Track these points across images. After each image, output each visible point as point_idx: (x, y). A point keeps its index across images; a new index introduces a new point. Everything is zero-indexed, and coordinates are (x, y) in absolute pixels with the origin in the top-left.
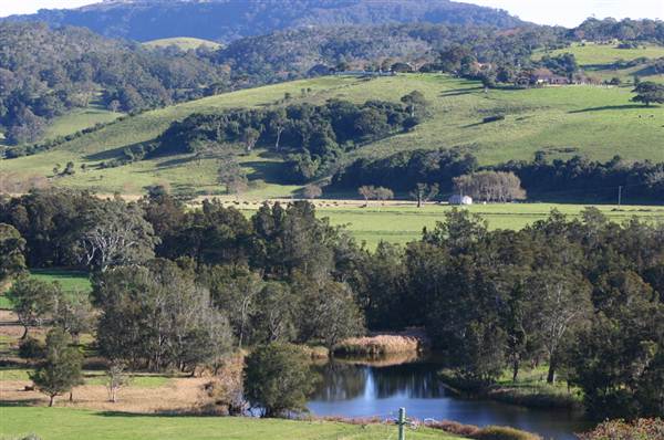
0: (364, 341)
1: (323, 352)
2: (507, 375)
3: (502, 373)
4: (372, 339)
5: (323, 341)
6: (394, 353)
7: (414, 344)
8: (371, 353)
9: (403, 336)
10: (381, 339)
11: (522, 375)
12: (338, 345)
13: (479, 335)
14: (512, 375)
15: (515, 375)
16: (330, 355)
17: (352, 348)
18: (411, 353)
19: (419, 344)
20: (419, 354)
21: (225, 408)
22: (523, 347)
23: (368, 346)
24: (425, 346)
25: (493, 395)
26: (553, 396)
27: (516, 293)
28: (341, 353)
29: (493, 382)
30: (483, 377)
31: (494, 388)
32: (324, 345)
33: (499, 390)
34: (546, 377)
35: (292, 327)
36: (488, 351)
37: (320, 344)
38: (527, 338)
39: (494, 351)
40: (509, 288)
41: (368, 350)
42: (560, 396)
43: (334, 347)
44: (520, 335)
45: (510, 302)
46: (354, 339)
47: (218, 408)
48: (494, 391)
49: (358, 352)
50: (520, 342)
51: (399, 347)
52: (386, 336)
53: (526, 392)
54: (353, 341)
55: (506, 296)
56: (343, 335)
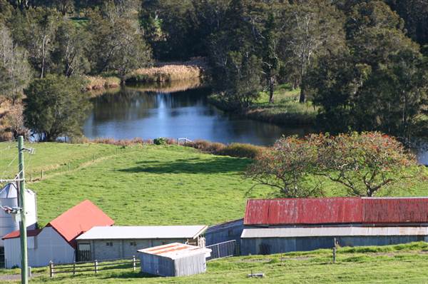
0: (151, 71)
1: (115, 82)
2: (264, 97)
3: (259, 96)
4: (159, 69)
5: (116, 72)
6: (178, 81)
7: (197, 72)
8: (158, 81)
9: (186, 65)
10: (167, 69)
11: (277, 96)
12: (128, 76)
13: (237, 63)
14: (268, 97)
15: (271, 97)
16: (121, 84)
17: (141, 78)
18: (194, 80)
19: (201, 72)
20: (201, 81)
21: (10, 134)
22: (276, 72)
23: (156, 75)
24: (206, 74)
25: (250, 114)
26: (300, 114)
27: (270, 25)
28: (132, 82)
29: (251, 103)
30: (243, 100)
31: (251, 108)
32: (116, 75)
33: (255, 111)
34: (299, 98)
35: (86, 60)
36: (246, 77)
37: (114, 75)
38: (280, 63)
39: (250, 76)
40: (263, 21)
41: (156, 79)
42: (306, 114)
43: (125, 77)
44: (274, 61)
45: (263, 33)
46: (144, 69)
47: (5, 134)
48: (250, 111)
49: (146, 81)
50: (274, 67)
51: (184, 75)
52: (171, 66)
53: (277, 111)
54: (142, 72)
55: (261, 28)
56: (132, 67)
